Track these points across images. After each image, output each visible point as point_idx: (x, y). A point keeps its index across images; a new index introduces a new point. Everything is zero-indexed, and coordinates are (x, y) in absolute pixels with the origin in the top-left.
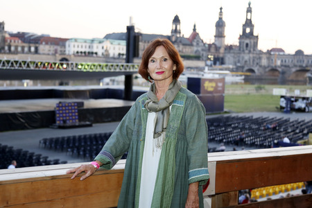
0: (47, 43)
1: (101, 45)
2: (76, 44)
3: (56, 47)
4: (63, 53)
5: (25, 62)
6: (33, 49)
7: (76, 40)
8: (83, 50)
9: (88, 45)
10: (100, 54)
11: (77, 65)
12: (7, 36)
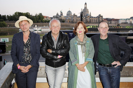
0: (113, 21)
1: (129, 21)
2: (122, 20)
3: (116, 22)
4: (118, 23)
5: (111, 26)
6: (110, 22)
7: (122, 19)
8: (124, 22)
9: (125, 21)
10: (129, 23)
11: (125, 27)
12: (103, 19)
